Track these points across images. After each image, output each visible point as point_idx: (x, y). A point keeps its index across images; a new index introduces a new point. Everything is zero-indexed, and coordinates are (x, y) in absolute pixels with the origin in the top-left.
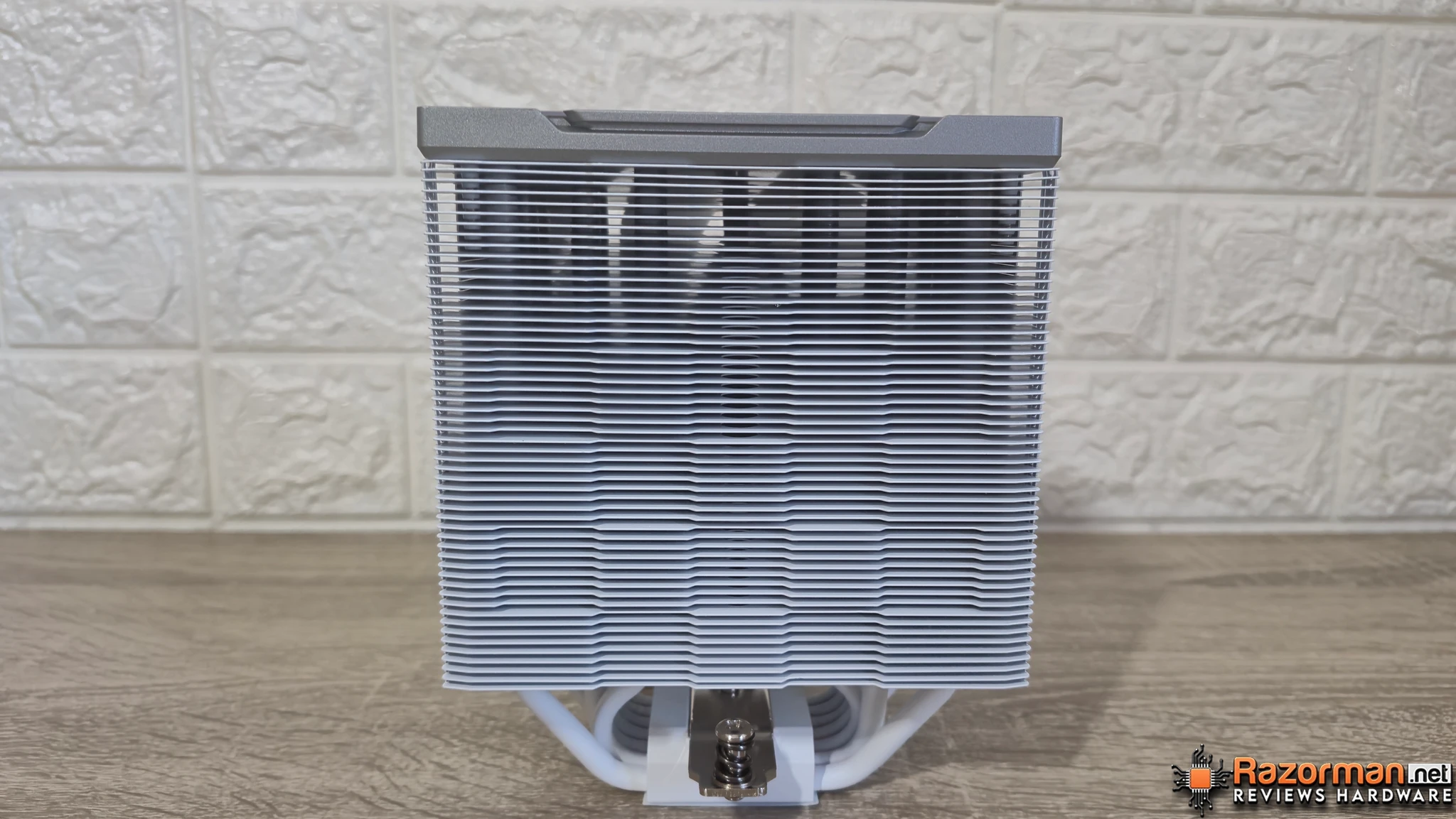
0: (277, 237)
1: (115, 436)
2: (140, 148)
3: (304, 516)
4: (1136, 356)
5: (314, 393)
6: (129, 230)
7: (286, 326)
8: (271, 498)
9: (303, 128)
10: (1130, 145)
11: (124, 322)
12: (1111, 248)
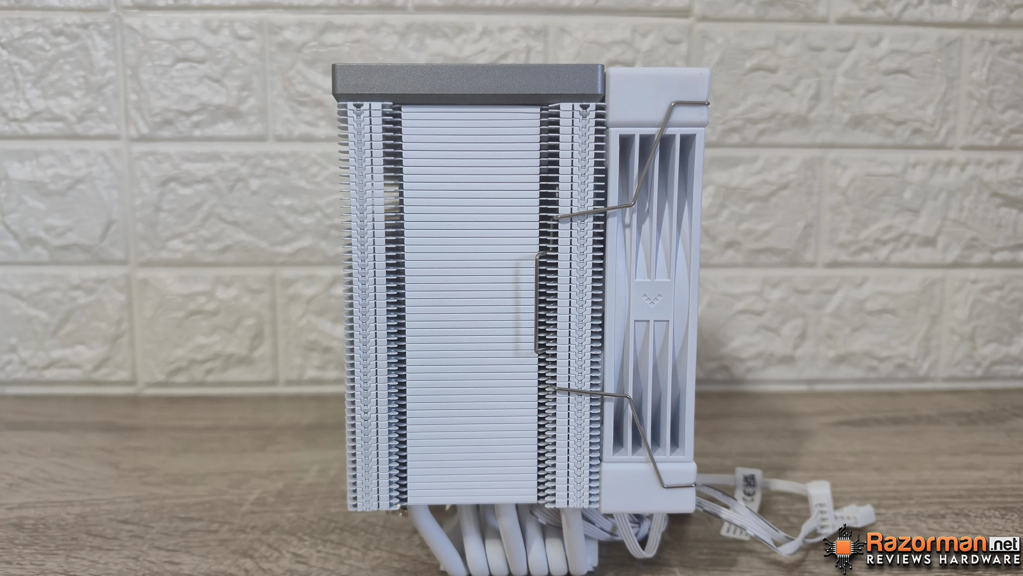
0: (185, 185)
1: (69, 327)
2: (89, 123)
3: (202, 384)
4: (794, 263)
5: (210, 295)
6: (80, 181)
7: (190, 248)
8: (178, 371)
9: (203, 107)
10: (786, 115)
11: (76, 245)
12: (774, 188)
